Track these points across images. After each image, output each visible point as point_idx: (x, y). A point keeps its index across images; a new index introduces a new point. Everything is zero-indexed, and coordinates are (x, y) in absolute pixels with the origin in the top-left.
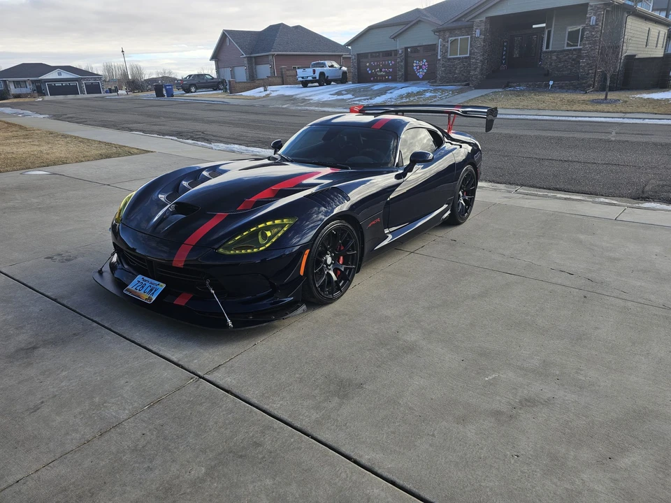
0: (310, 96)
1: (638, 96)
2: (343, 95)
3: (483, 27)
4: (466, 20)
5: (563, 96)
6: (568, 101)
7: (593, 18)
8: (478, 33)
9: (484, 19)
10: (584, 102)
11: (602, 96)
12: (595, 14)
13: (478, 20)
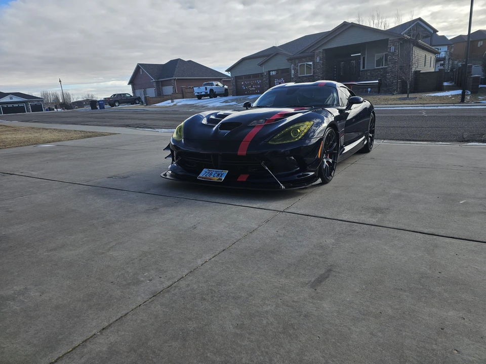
0: (207, 104)
1: (427, 95)
2: (229, 102)
3: (321, 56)
4: (310, 51)
5: (379, 97)
6: (384, 99)
7: (393, 48)
8: (318, 60)
9: (321, 50)
10: (394, 99)
11: (405, 96)
12: (393, 45)
13: (317, 51)
